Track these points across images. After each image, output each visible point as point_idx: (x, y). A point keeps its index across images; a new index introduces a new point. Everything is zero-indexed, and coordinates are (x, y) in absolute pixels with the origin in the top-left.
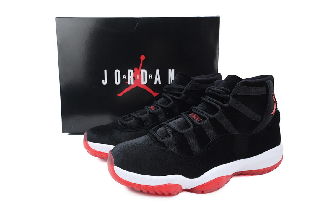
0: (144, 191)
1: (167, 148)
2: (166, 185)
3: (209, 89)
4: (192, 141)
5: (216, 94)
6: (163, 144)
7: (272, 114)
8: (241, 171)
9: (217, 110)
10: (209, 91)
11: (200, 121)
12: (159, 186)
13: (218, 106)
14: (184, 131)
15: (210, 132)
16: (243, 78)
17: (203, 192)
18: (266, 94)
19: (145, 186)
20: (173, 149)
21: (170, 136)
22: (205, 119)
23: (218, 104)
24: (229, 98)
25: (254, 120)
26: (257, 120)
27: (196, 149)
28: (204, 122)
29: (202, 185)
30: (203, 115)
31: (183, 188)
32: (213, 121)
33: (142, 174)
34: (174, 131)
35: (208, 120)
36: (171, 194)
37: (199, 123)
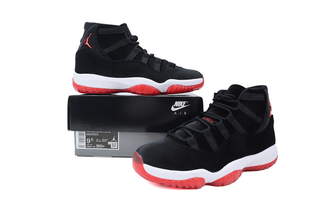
0: (173, 185)
1: (190, 146)
2: (193, 179)
3: (218, 97)
4: (210, 139)
5: (225, 100)
6: (186, 143)
7: (270, 117)
8: (248, 167)
9: (228, 113)
10: (218, 98)
11: (214, 123)
12: (187, 180)
13: (229, 110)
14: (203, 131)
15: (224, 132)
16: (246, 87)
17: (223, 185)
18: (264, 100)
19: (174, 181)
20: (195, 147)
21: (191, 136)
22: (218, 121)
23: (228, 108)
24: (237, 103)
25: (257, 121)
26: (259, 122)
27: (214, 146)
28: (218, 124)
29: (222, 178)
30: (216, 118)
31: (206, 182)
32: (226, 123)
33: (171, 170)
34: (193, 132)
35: (221, 121)
36: (197, 187)
37: (214, 124)
